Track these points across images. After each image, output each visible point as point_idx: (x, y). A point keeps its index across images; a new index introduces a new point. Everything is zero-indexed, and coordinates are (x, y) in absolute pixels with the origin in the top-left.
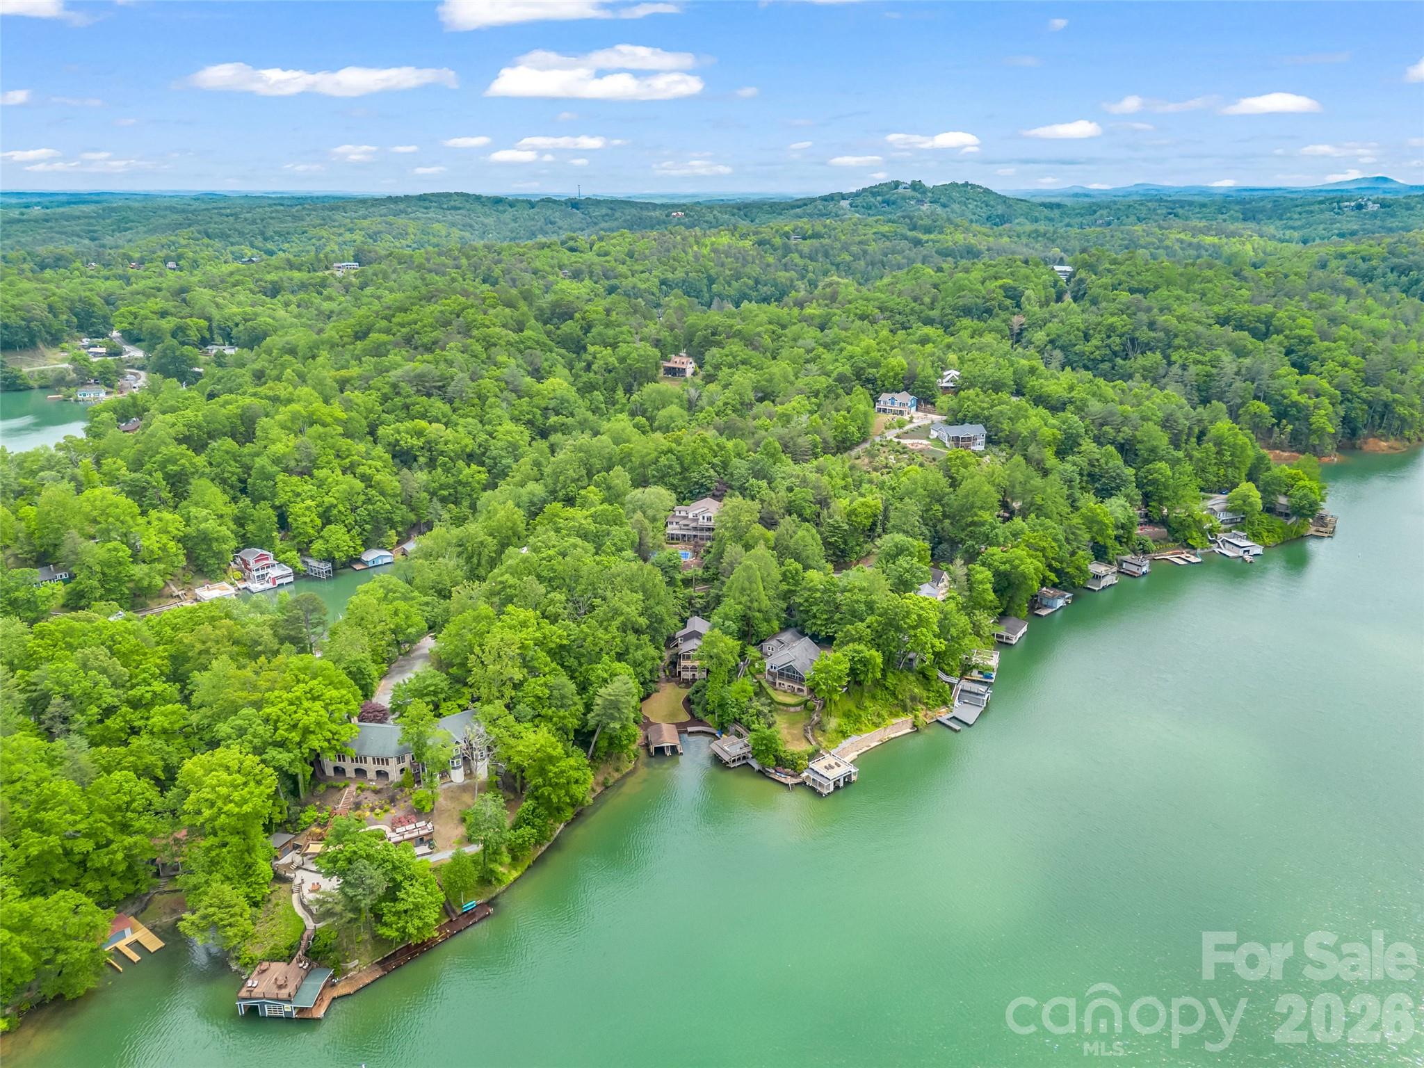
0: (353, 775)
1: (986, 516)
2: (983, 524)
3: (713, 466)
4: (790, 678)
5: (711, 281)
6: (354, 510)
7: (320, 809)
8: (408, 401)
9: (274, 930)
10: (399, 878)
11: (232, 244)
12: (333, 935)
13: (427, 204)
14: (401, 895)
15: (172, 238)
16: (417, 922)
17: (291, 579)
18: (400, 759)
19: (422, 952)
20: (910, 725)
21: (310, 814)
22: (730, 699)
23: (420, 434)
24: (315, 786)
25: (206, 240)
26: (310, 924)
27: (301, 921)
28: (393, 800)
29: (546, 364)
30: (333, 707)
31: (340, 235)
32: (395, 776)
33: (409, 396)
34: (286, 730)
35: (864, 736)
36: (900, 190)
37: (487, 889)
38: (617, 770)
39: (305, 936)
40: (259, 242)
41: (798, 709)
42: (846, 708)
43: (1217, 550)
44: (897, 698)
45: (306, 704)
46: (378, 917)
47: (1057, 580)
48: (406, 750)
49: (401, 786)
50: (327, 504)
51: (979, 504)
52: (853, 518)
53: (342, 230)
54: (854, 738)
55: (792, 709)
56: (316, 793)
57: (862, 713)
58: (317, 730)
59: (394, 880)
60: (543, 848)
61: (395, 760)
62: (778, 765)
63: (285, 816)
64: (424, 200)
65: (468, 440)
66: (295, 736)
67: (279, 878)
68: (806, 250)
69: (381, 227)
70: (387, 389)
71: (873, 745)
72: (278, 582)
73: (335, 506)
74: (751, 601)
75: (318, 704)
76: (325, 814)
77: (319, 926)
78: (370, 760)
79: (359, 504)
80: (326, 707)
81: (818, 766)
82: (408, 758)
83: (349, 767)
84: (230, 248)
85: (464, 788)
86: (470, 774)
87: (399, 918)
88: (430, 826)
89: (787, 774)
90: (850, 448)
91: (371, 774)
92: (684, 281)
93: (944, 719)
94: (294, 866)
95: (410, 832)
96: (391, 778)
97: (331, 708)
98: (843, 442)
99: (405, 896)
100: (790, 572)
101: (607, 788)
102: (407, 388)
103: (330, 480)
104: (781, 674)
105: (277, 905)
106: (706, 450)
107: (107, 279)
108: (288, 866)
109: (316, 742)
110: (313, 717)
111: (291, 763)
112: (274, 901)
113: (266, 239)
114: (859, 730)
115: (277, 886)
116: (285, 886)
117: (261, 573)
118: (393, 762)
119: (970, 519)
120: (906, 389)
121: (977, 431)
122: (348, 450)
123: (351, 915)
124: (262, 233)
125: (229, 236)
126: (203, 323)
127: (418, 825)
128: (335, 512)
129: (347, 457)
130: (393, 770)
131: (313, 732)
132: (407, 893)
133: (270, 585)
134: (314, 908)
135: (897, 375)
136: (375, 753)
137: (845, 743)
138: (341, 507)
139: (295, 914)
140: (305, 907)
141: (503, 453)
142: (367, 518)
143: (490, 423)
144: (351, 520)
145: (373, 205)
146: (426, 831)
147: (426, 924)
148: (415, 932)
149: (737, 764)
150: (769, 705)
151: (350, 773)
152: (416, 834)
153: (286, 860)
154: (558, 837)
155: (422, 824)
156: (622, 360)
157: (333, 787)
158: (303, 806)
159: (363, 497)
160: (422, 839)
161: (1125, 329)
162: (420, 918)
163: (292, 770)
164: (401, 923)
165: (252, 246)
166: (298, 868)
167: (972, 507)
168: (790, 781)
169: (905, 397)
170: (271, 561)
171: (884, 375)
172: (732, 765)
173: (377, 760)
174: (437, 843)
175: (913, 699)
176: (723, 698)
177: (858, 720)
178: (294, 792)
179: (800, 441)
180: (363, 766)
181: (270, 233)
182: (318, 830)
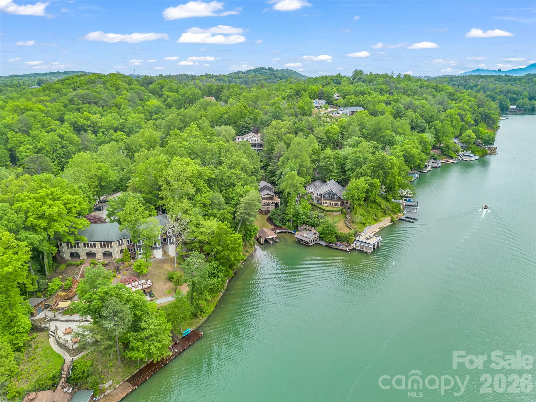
0: (85, 257)
1: (389, 132)
3: (251, 119)
4: (330, 198)
7: (63, 280)
8: (79, 106)
9: (37, 366)
10: (139, 313)
12: (89, 363)
14: (143, 325)
16: (158, 345)
18: (120, 243)
19: (161, 368)
20: (389, 221)
21: (56, 282)
22: (301, 211)
23: (88, 119)
24: (57, 267)
26: (68, 358)
27: (59, 356)
28: (118, 270)
29: (145, 97)
30: (70, 206)
32: (117, 255)
33: (79, 105)
34: (35, 218)
36: (264, 70)
37: (195, 321)
38: (247, 251)
39: (65, 367)
41: (339, 213)
43: (460, 159)
44: (381, 208)
45: (49, 202)
46: (126, 345)
48: (124, 236)
49: (122, 261)
50: (39, 147)
51: (384, 127)
52: (328, 134)
54: (370, 227)
55: (336, 214)
56: (58, 271)
57: (368, 215)
58: (60, 219)
59: (135, 315)
61: (117, 243)
62: (338, 241)
63: (36, 287)
65: (114, 121)
66: (42, 223)
67: (36, 329)
70: (66, 102)
73: (44, 148)
74: (302, 162)
75: (58, 203)
76: (69, 282)
77: (75, 358)
78: (98, 244)
79: (58, 148)
80: (65, 204)
81: (361, 238)
82: (125, 242)
83: (82, 252)
85: (163, 261)
86: (165, 253)
87: (144, 343)
88: (149, 282)
89: (344, 245)
91: (99, 255)
93: (403, 217)
94: (47, 319)
95: (136, 287)
96: (114, 256)
97: (68, 206)
99: (147, 326)
100: (316, 149)
103: (40, 136)
104: (325, 197)
105: (37, 348)
106: (246, 111)
108: (43, 320)
109: (59, 227)
110: (55, 209)
111: (41, 241)
112: (34, 346)
114: (370, 223)
115: (35, 335)
116: (41, 334)
118: (115, 244)
123: (108, 343)
127: (140, 282)
129: (49, 126)
130: (116, 250)
131: (55, 221)
132: (147, 323)
134: (69, 345)
135: (315, 92)
136: (102, 239)
138: (48, 149)
139: (54, 352)
140: (63, 346)
141: (134, 126)
142: (63, 156)
143: (124, 116)
146: (147, 286)
147: (164, 346)
148: (158, 352)
149: (313, 243)
150: (323, 212)
151: (83, 256)
152: (140, 288)
153: (41, 315)
155: (143, 281)
156: (183, 95)
157: (71, 265)
158: (50, 279)
159: (59, 145)
160: (145, 291)
161: (387, 90)
162: (159, 341)
163: (40, 248)
164: (146, 347)
166: (51, 320)
168: (348, 249)
171: (310, 93)
172: (311, 244)
173: (104, 244)
174: (155, 293)
176: (297, 211)
177: (368, 218)
178: (41, 271)
180: (93, 250)
182: (64, 293)
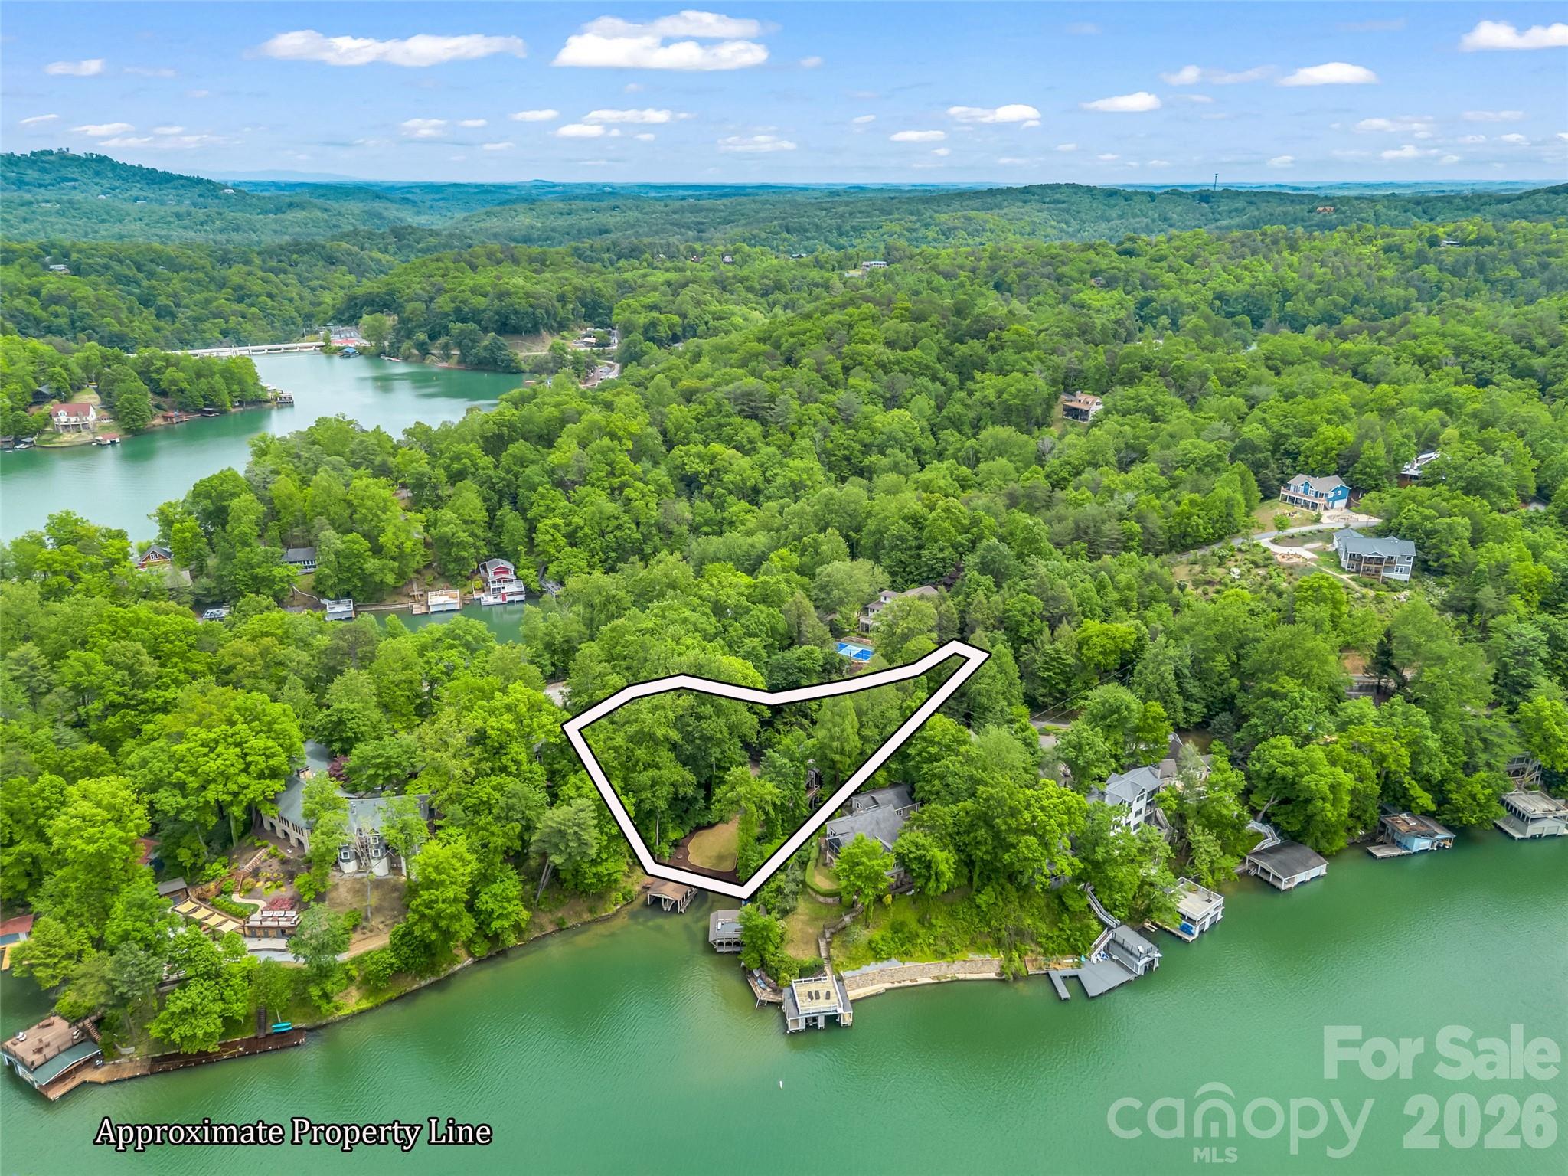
2: (1283, 697)
5: (1287, 296)
6: (602, 534)
8: (725, 419)
11: (808, 239)
13: (1029, 197)
15: (755, 232)
17: (522, 598)
19: (198, 1064)
20: (996, 968)
21: (216, 866)
23: (711, 459)
25: (785, 235)
28: (292, 877)
31: (915, 230)
33: (728, 416)
35: (908, 965)
38: (590, 911)
40: (833, 237)
42: (900, 918)
44: (989, 924)
47: (1433, 807)
50: (575, 525)
52: (1085, 650)
53: (918, 225)
54: (894, 964)
57: (922, 932)
60: (423, 983)
62: (762, 969)
64: (1026, 193)
66: (193, 783)
68: (1449, 260)
69: (957, 223)
71: (921, 981)
72: (509, 598)
73: (582, 528)
78: (290, 824)
79: (610, 529)
81: (801, 988)
83: (278, 826)
84: (805, 243)
88: (297, 918)
90: (1186, 548)
91: (293, 841)
92: (1248, 296)
93: (1055, 975)
95: (274, 919)
98: (1184, 535)
101: (561, 930)
102: (728, 407)
103: (590, 499)
106: (947, 524)
107: (667, 270)
113: (841, 235)
114: (907, 953)
117: (497, 586)
118: (306, 833)
119: (1265, 685)
120: (1340, 473)
121: (1402, 550)
122: (622, 468)
124: (839, 228)
125: (806, 231)
126: (676, 319)
127: (290, 913)
128: (580, 534)
129: (620, 476)
130: (307, 842)
133: (499, 600)
135: (1328, 450)
136: (294, 819)
137: (872, 968)
138: (589, 530)
144: (597, 544)
145: (969, 198)
146: (290, 924)
149: (725, 949)
150: (798, 884)
151: (280, 832)
154: (454, 974)
155: (294, 913)
159: (615, 523)
160: (283, 932)
165: (826, 242)
167: (1275, 667)
168: (765, 995)
169: (1332, 484)
170: (511, 576)
171: (1311, 449)
172: (718, 950)
173: (295, 828)
175: (1020, 933)
177: (912, 938)
179: (1106, 528)
180: (287, 829)
181: (847, 227)
